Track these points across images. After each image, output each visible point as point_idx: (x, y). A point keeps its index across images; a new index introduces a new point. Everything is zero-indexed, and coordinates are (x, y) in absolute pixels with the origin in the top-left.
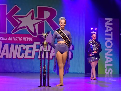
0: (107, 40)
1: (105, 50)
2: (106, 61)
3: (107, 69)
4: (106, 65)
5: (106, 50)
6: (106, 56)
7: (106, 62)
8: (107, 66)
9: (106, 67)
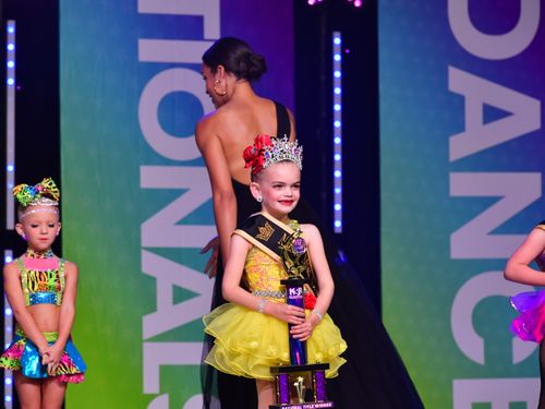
0: (156, 68)
1: (144, 184)
2: (153, 309)
3: (165, 398)
4: (155, 357)
5: (151, 177)
6: (145, 255)
7: (152, 325)
8: (167, 372)
9: (151, 384)
